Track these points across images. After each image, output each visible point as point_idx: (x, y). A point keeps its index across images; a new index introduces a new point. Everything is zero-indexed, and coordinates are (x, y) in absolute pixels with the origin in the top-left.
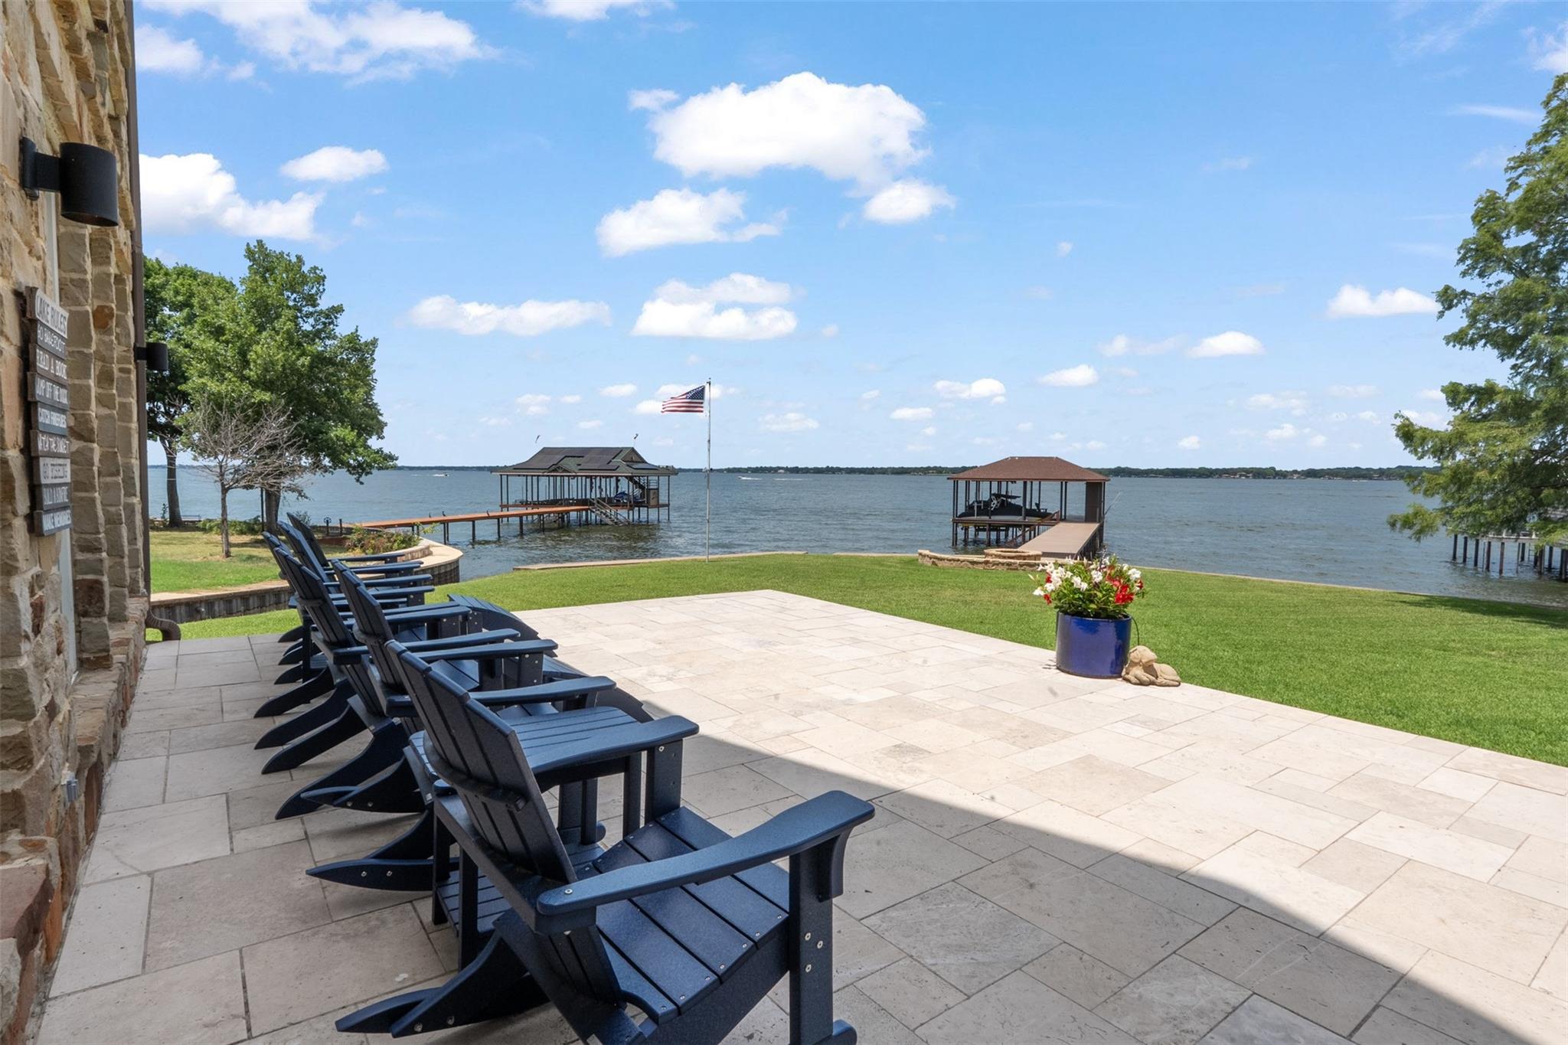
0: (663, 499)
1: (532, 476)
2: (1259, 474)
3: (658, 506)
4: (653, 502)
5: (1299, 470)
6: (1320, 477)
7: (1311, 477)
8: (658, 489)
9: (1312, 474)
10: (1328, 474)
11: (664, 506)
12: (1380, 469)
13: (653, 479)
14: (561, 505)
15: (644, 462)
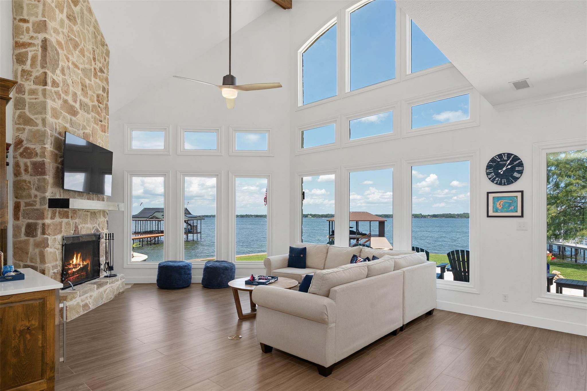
0: (199, 231)
1: (138, 220)
2: (416, 216)
3: (197, 233)
4: (195, 231)
5: (430, 215)
6: (437, 217)
7: (434, 217)
8: (197, 226)
9: (435, 216)
10: (440, 216)
11: (199, 233)
12: (458, 214)
13: (195, 221)
14: (154, 233)
15: (190, 214)
